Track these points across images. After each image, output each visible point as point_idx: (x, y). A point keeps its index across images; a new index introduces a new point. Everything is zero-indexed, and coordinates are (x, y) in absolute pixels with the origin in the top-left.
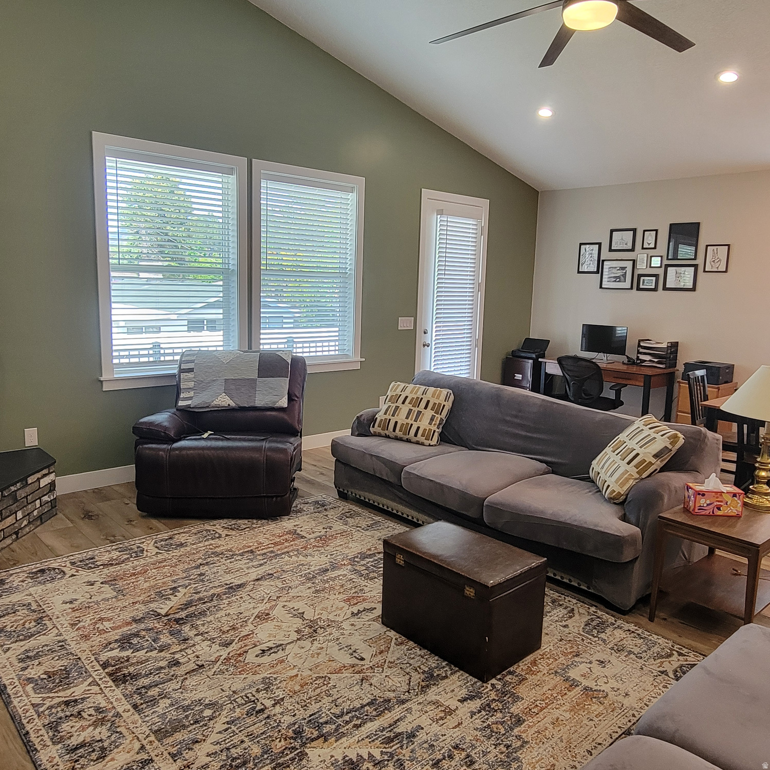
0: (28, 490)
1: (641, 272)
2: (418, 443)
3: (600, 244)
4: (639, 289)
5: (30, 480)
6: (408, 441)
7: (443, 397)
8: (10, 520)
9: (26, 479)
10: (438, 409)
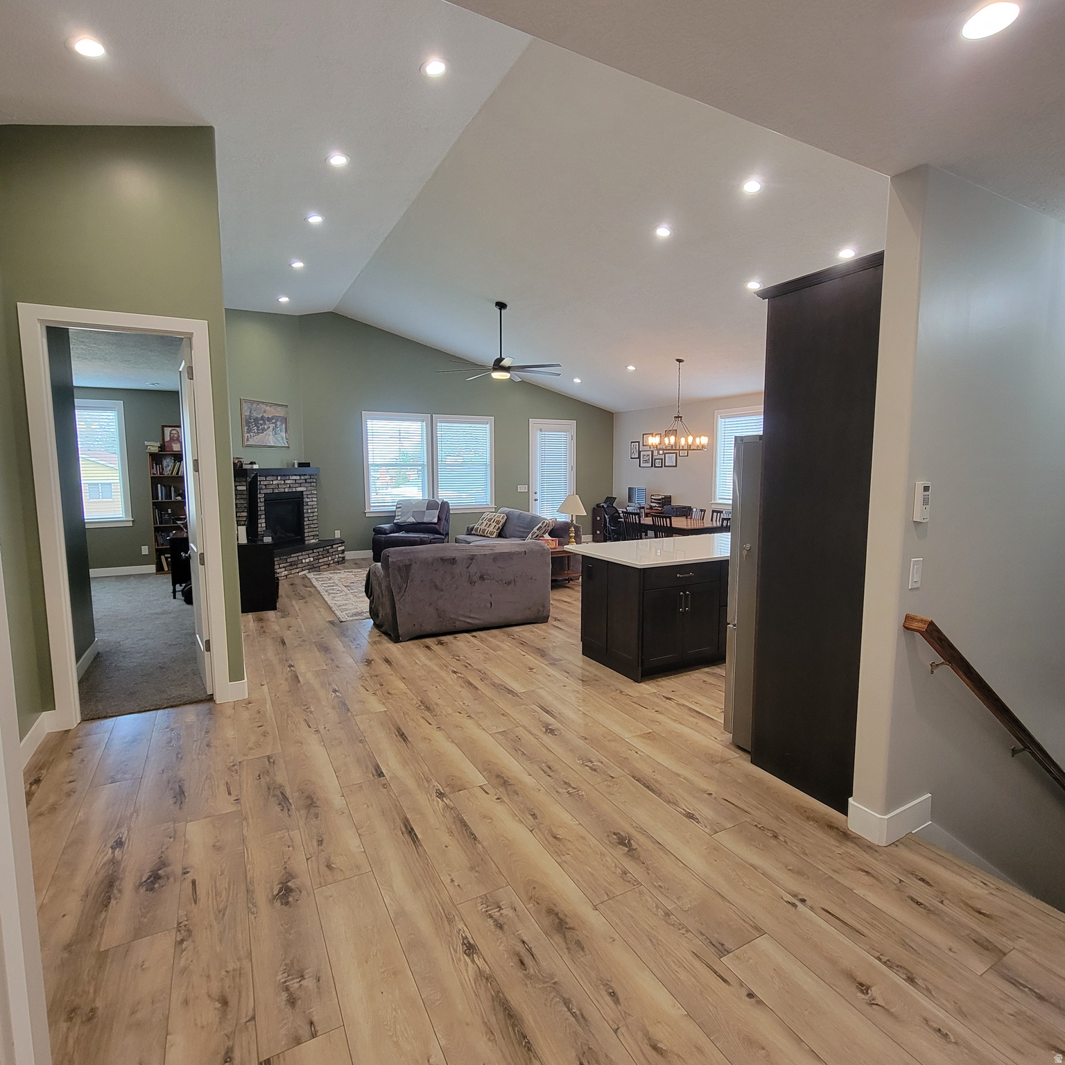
0: (333, 550)
1: (655, 457)
2: (488, 537)
3: (639, 442)
4: (655, 467)
5: (334, 546)
6: (484, 536)
7: (501, 517)
8: (326, 559)
9: (332, 545)
10: (498, 523)
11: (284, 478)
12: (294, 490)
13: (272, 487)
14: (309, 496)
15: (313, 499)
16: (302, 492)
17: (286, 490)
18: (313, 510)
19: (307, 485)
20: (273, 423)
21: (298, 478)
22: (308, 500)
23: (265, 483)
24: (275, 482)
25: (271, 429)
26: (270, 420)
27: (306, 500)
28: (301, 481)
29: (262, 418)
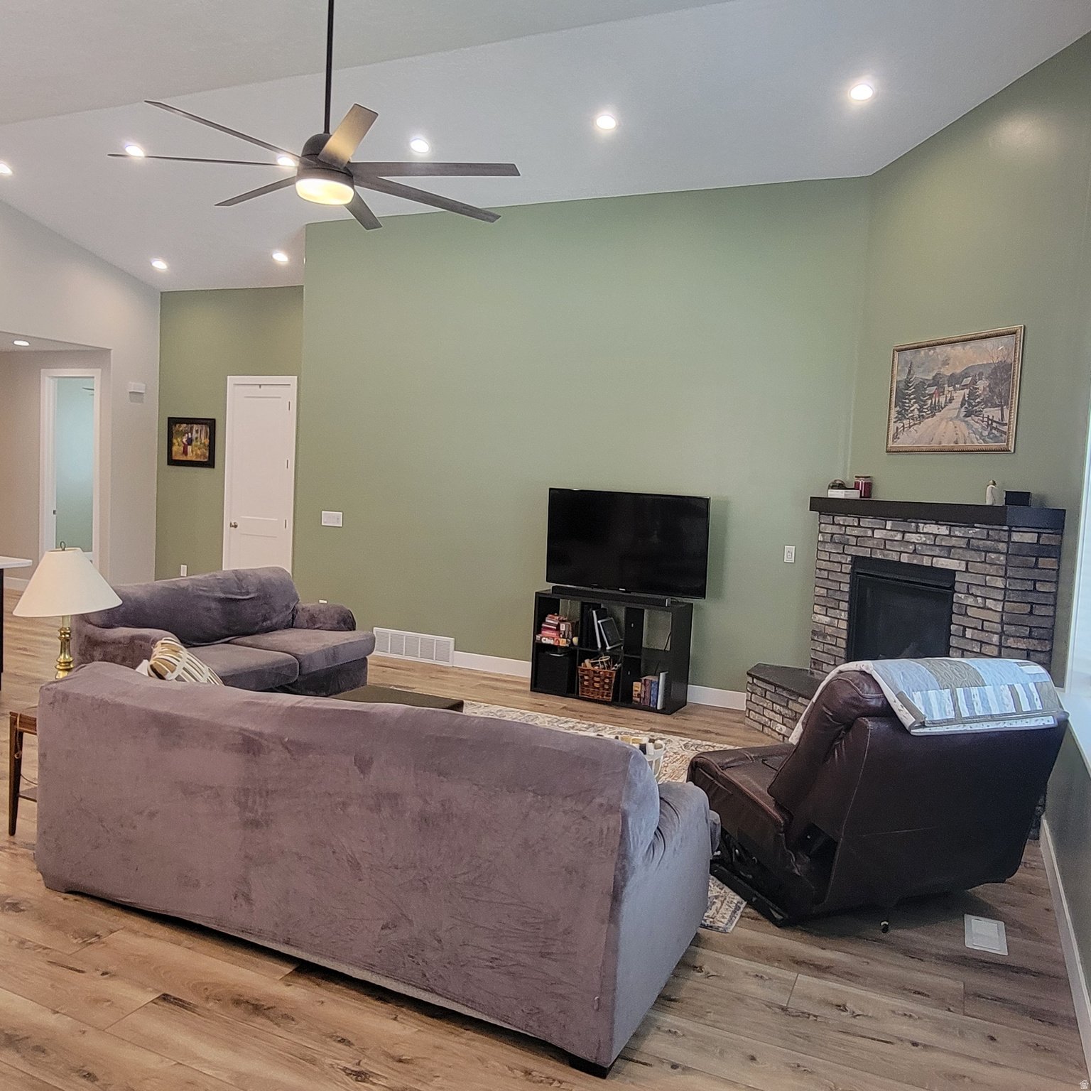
11: (902, 526)
12: (926, 562)
13: (870, 543)
14: (974, 590)
15: (989, 603)
16: (952, 573)
17: (905, 559)
18: (983, 636)
19: (970, 555)
20: (966, 386)
21: (944, 530)
22: (970, 601)
23: (856, 532)
24: (878, 534)
25: (956, 403)
26: (954, 380)
27: (959, 597)
28: (953, 542)
29: (936, 382)
